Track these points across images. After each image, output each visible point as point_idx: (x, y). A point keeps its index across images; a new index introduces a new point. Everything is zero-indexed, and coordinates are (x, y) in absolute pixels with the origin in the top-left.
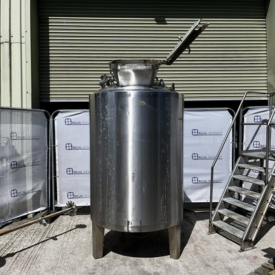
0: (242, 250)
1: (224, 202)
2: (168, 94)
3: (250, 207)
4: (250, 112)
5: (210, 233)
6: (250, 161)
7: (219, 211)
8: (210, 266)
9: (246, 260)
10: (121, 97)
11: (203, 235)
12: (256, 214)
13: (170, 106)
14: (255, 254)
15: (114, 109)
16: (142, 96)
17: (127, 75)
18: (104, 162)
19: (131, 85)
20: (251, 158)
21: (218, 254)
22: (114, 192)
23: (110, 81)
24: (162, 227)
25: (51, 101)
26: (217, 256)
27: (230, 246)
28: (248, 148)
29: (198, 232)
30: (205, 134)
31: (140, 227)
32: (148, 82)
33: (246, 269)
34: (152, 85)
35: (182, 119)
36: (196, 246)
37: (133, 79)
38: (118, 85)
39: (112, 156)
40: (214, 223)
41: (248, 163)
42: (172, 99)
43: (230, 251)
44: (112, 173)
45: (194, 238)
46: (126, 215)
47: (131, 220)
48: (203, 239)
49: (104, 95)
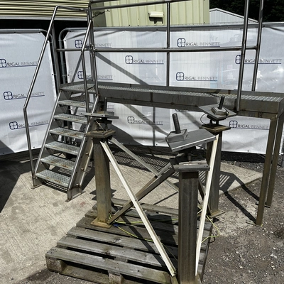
0: (69, 199)
1: (47, 148)
3: (74, 150)
4: (70, 35)
5: (35, 186)
6: (72, 96)
7: (43, 160)
8: (29, 231)
9: (72, 210)
11: (26, 191)
12: (81, 157)
14: (83, 200)
20: (73, 93)
21: (41, 212)
26: (39, 215)
27: (56, 197)
28: (73, 80)
29: (20, 188)
30: (17, 65)
33: (71, 221)
36: (14, 209)
40: (38, 174)
41: (71, 99)
43: (55, 205)
45: (14, 199)
48: (25, 197)
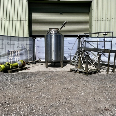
2: (60, 35)
5: (71, 65)
10: (51, 36)
13: (61, 38)
15: (50, 38)
16: (55, 36)
17: (52, 32)
18: (48, 48)
19: (53, 33)
22: (50, 54)
23: (49, 32)
24: (59, 61)
25: (33, 35)
31: (55, 61)
32: (56, 33)
34: (57, 33)
35: (63, 40)
37: (53, 32)
38: (50, 33)
39: (49, 47)
42: (61, 36)
44: (49, 50)
46: (52, 58)
47: (53, 59)
49: (48, 35)
